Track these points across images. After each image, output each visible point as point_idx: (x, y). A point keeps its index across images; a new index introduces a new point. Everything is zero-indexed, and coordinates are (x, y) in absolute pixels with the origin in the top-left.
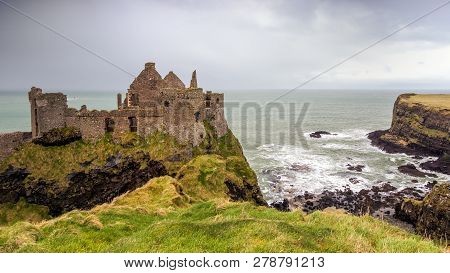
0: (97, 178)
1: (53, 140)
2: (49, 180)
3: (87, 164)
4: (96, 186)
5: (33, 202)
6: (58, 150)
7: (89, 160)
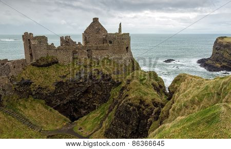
0: (71, 84)
1: (42, 63)
2: (44, 86)
3: (64, 77)
4: (71, 89)
5: (36, 98)
6: (45, 69)
7: (65, 75)
